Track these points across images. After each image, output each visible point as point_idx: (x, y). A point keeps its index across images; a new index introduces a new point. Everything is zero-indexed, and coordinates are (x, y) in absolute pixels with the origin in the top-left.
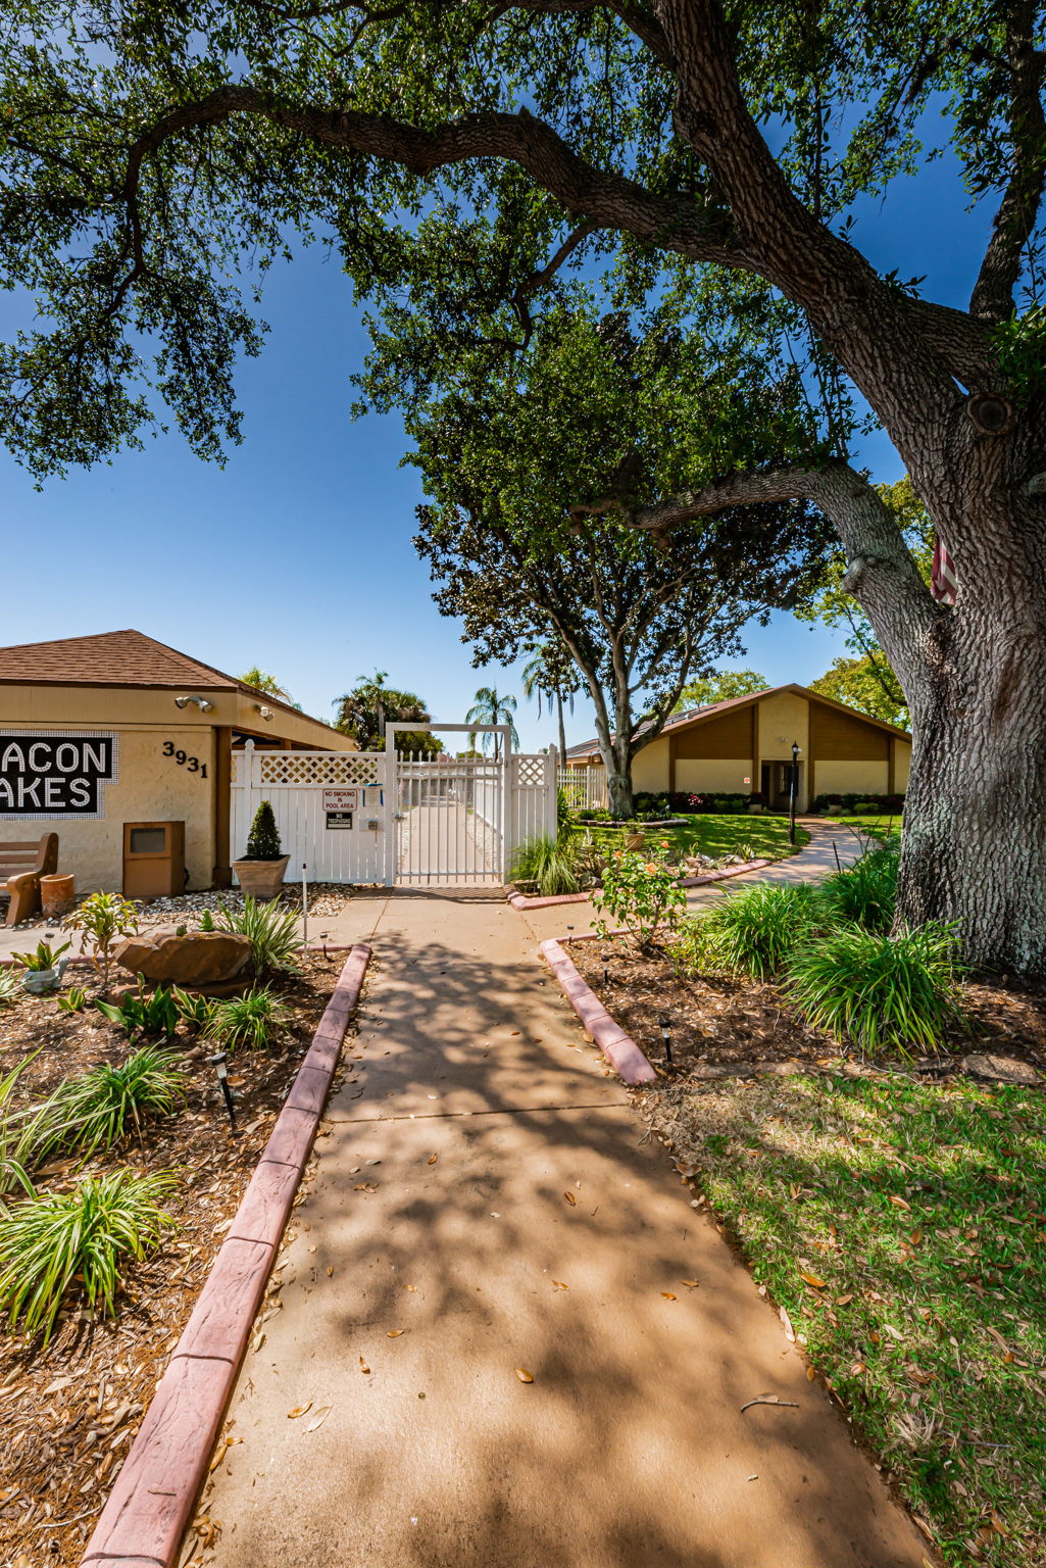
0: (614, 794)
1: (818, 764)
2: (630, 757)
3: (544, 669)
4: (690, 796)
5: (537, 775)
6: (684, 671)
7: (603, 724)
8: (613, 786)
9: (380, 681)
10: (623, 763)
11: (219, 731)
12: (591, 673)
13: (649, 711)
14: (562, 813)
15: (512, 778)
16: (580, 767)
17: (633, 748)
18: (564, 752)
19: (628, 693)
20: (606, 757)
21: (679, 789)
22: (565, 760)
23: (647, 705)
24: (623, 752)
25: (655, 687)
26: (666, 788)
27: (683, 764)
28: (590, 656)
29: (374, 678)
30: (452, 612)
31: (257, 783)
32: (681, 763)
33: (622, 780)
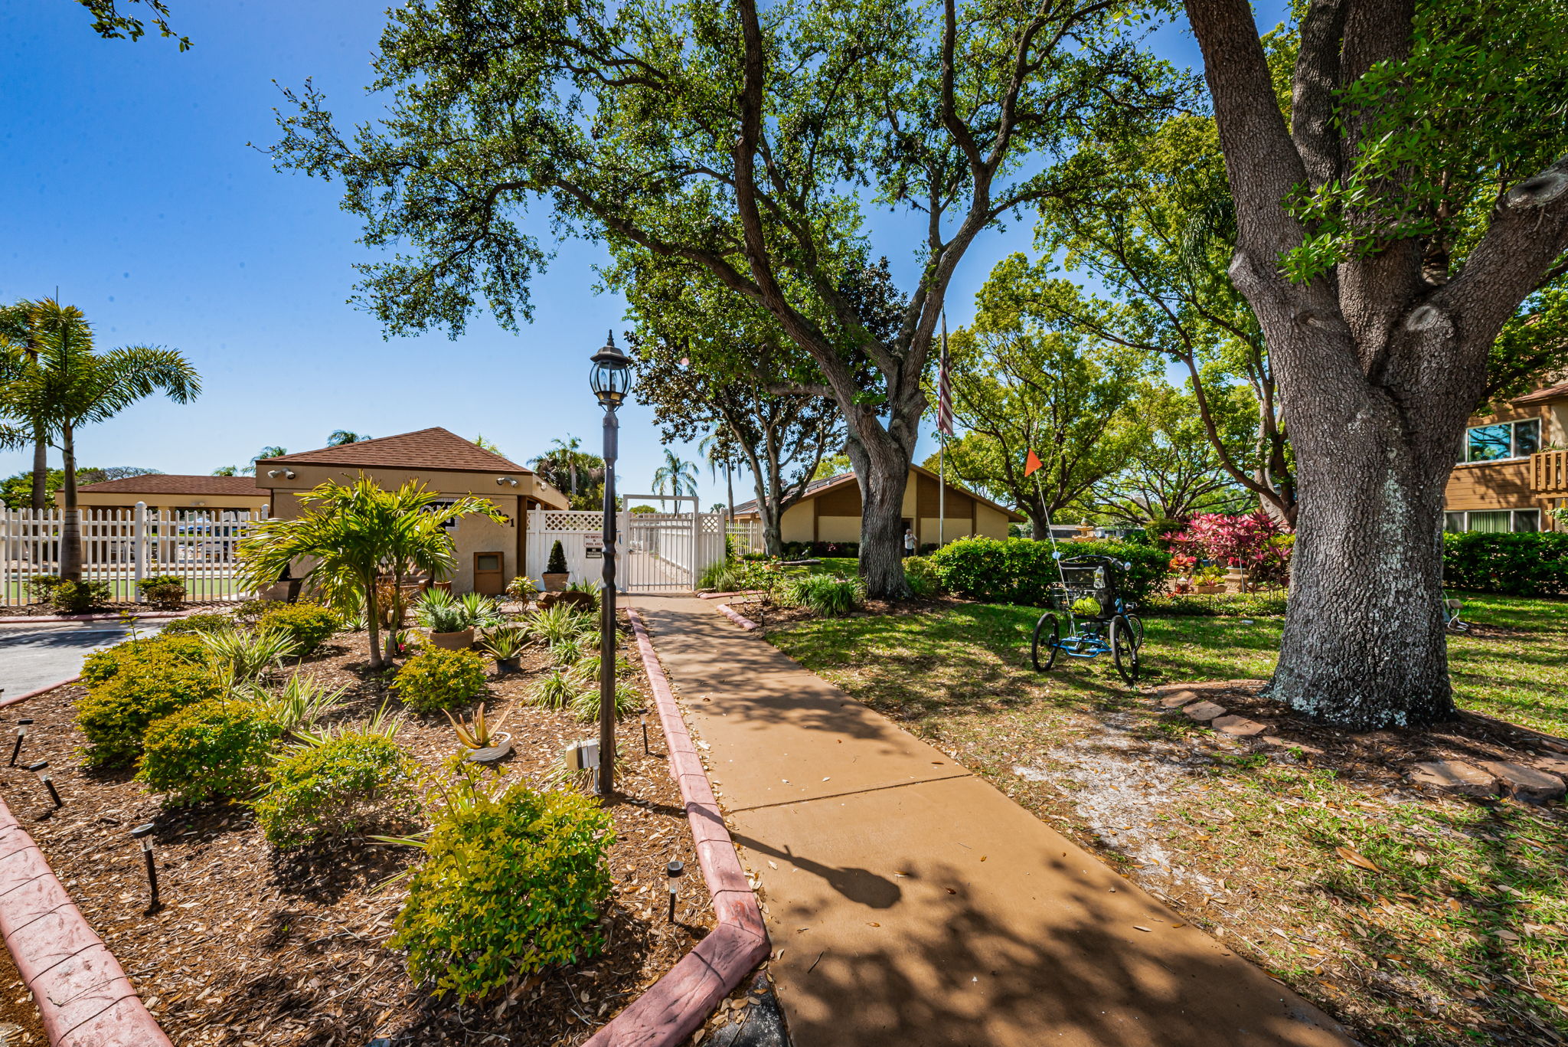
0: (768, 542)
1: (924, 520)
2: (780, 515)
3: (717, 446)
4: (829, 544)
5: (713, 525)
6: (821, 450)
7: (760, 489)
8: (767, 535)
9: (574, 445)
10: (774, 519)
11: (520, 498)
12: (752, 453)
13: (796, 481)
14: (728, 549)
15: (699, 528)
16: (745, 521)
17: (782, 508)
18: (732, 509)
19: (779, 467)
20: (761, 515)
21: (821, 539)
22: (733, 516)
23: (793, 476)
24: (774, 511)
25: (802, 460)
26: (810, 538)
27: (824, 520)
28: (751, 439)
29: (568, 443)
30: (645, 403)
31: (543, 530)
32: (823, 519)
33: (774, 532)
